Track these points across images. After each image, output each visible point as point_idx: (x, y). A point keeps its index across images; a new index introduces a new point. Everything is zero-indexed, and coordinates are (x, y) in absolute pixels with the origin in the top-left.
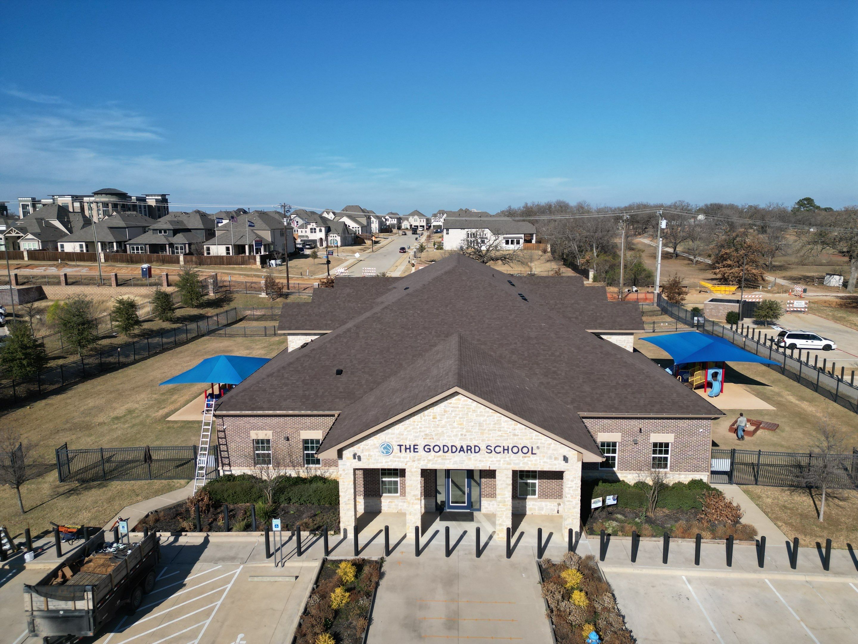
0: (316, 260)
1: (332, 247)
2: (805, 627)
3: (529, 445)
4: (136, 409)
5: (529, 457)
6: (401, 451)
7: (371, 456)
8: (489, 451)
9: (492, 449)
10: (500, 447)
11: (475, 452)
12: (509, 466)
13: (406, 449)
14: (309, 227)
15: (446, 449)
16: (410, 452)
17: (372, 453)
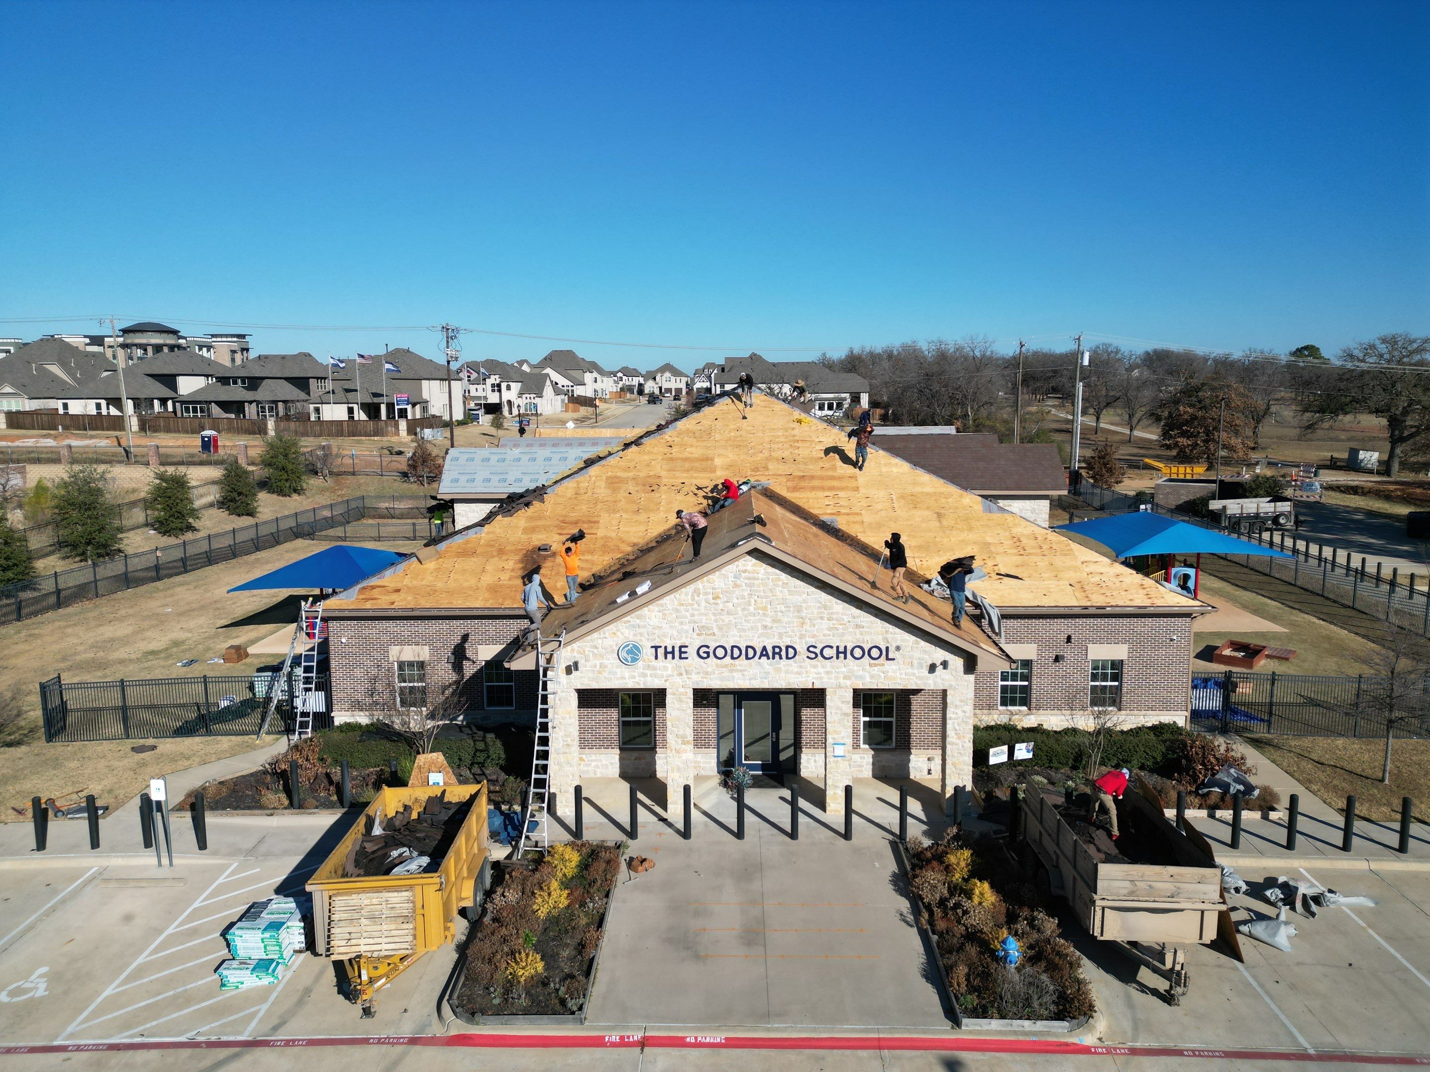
0: (499, 431)
1: (528, 415)
2: (1376, 936)
3: (882, 643)
4: (188, 639)
5: (883, 665)
6: (656, 658)
7: (606, 667)
8: (813, 656)
9: (818, 651)
10: (831, 647)
11: (787, 658)
12: (848, 683)
13: (666, 653)
14: (489, 382)
15: (736, 652)
16: (673, 658)
17: (606, 662)
